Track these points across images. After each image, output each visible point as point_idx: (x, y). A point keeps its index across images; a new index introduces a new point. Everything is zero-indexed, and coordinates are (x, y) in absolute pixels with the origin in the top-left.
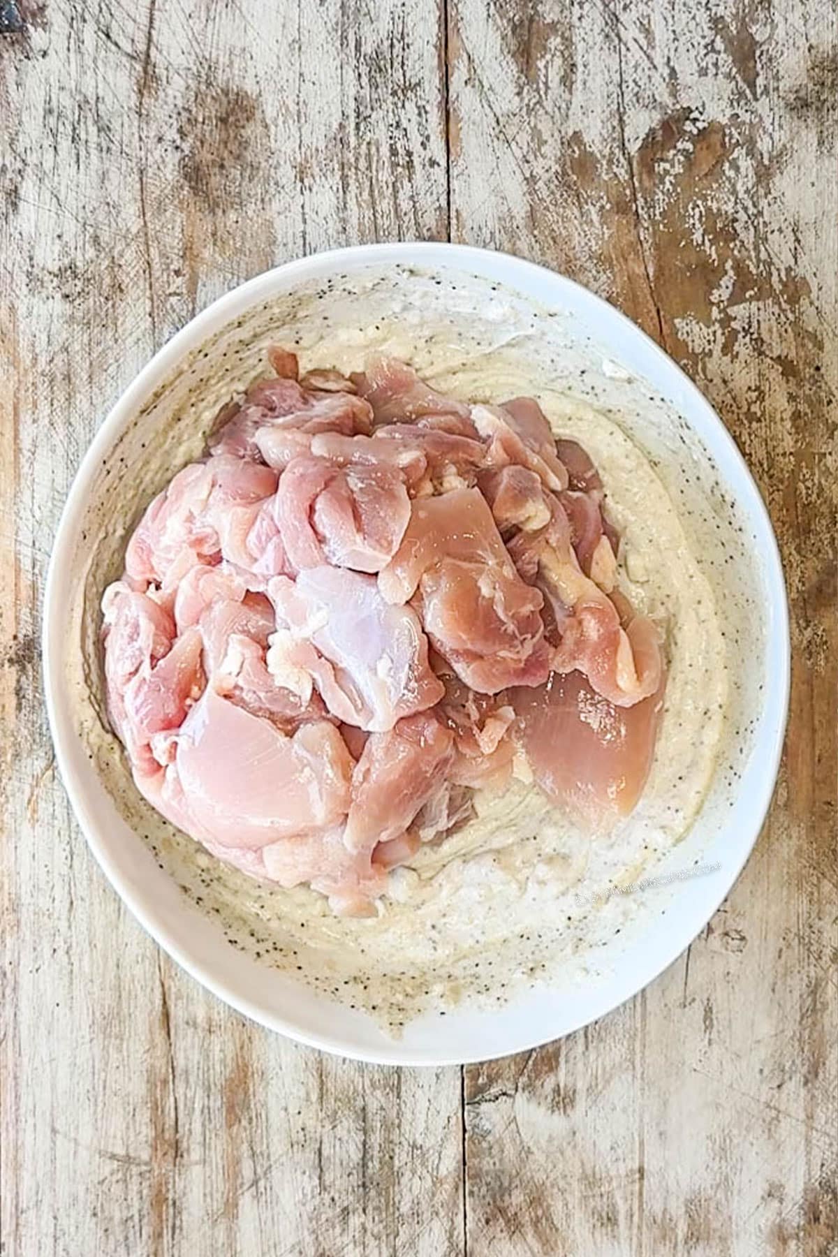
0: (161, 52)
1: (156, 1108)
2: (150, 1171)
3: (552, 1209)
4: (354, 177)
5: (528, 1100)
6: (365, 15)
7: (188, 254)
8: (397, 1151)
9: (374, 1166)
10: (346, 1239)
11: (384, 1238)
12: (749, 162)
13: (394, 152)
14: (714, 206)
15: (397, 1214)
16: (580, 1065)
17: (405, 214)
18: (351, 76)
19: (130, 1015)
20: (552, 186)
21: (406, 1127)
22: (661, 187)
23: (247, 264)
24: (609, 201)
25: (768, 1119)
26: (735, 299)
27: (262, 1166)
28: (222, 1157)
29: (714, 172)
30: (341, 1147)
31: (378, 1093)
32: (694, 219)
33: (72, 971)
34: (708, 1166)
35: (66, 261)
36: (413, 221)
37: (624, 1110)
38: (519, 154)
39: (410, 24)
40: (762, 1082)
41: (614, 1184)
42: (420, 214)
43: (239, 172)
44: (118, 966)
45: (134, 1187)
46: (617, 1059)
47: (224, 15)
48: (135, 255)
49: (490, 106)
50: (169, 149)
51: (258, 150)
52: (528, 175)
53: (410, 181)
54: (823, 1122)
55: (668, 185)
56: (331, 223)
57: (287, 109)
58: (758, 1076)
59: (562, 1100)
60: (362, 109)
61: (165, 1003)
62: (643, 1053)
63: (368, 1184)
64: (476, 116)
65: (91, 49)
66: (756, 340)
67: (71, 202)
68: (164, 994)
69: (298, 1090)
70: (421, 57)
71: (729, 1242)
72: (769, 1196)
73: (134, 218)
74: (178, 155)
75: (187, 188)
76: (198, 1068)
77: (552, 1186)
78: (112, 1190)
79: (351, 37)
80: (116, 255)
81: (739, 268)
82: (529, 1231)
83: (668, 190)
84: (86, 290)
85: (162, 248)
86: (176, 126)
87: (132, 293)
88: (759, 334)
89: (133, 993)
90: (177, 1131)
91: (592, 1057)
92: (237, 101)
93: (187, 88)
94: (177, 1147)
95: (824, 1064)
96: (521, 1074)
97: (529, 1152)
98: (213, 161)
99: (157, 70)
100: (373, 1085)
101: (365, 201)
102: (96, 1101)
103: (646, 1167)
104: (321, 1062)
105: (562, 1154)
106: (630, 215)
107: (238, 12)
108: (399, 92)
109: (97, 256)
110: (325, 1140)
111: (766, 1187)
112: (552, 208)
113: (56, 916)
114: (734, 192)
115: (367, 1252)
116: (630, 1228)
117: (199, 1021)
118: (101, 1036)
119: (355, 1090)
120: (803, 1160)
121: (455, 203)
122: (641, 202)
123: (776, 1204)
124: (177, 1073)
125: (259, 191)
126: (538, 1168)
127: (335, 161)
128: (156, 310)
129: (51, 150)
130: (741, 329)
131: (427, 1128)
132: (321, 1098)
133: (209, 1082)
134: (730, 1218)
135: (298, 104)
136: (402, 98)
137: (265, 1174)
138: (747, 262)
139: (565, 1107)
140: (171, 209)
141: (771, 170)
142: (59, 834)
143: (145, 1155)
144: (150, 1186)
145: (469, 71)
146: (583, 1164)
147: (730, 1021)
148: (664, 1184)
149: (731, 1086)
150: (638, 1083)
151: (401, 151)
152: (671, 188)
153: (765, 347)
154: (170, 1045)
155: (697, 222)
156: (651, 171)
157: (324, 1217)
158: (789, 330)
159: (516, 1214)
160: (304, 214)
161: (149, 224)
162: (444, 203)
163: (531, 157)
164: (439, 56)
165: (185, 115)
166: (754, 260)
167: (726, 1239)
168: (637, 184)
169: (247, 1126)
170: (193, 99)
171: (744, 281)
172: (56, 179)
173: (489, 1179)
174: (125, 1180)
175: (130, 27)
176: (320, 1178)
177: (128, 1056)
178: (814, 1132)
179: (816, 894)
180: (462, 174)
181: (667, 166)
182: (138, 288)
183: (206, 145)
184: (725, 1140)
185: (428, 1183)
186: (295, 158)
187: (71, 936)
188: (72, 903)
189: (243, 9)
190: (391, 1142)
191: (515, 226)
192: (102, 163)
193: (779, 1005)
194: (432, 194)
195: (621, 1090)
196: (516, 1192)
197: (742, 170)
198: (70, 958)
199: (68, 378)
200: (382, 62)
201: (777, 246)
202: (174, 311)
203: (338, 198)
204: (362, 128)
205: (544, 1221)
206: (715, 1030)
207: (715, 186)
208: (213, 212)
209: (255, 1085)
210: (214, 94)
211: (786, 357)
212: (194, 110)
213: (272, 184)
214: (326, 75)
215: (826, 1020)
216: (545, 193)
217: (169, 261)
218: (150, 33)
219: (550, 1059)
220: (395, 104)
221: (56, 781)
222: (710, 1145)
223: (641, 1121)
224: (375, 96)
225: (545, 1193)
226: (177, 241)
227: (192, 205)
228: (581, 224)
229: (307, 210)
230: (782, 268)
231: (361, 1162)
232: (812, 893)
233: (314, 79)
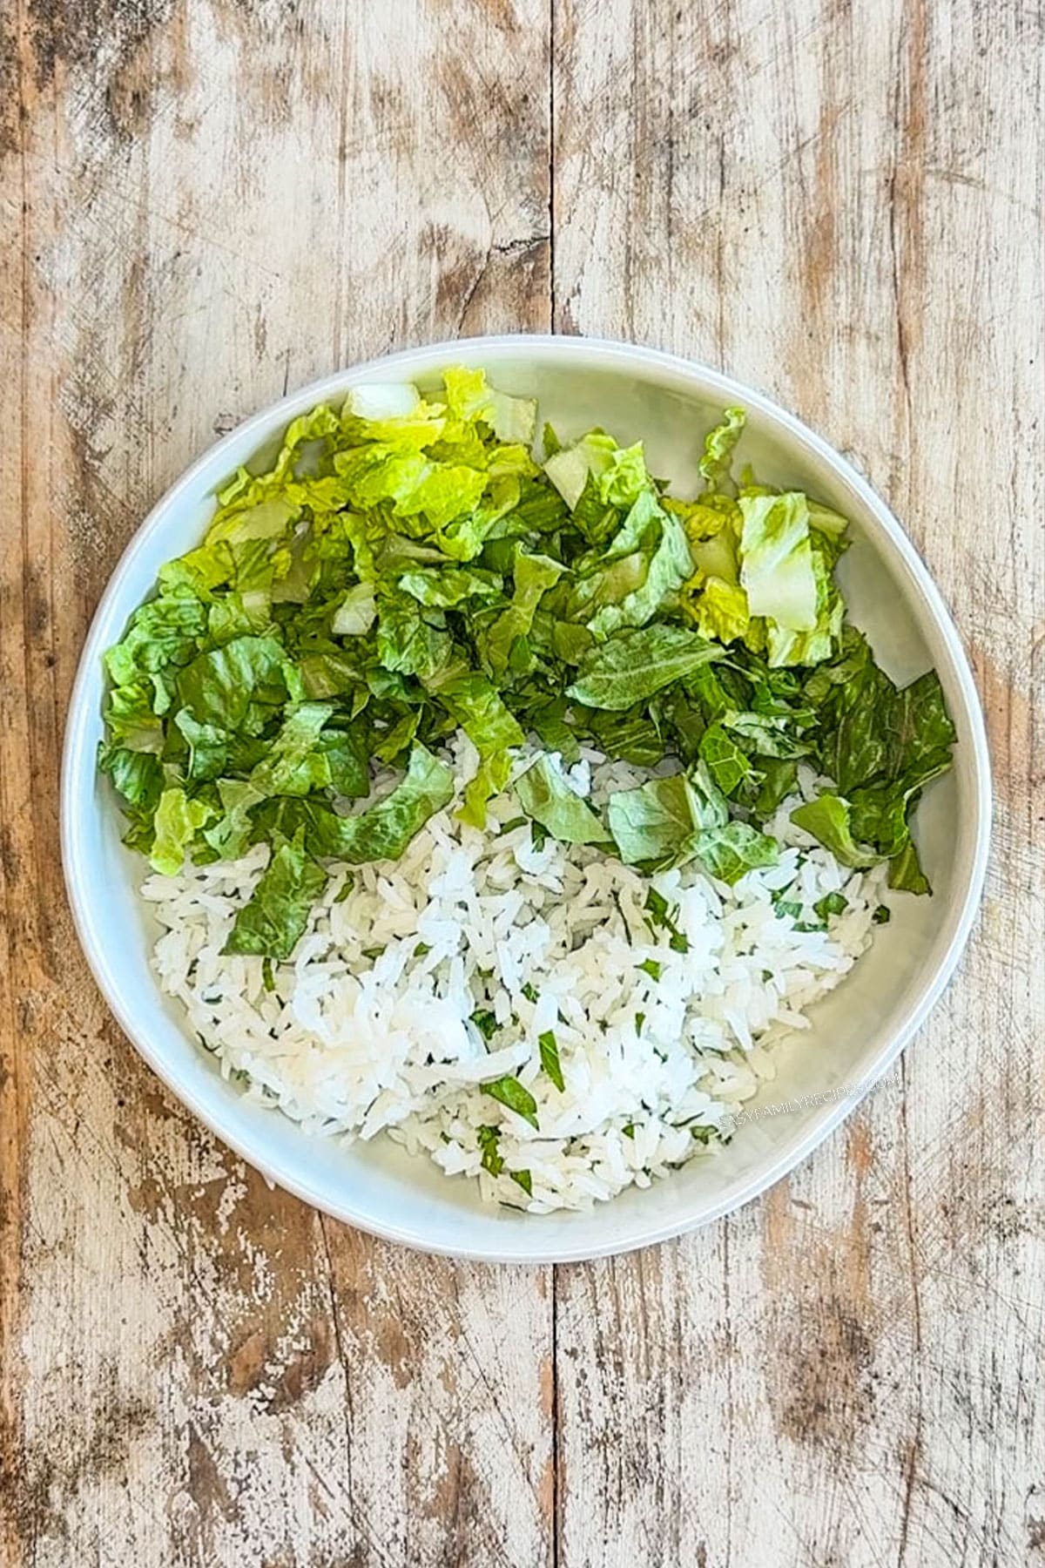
0: (894, 1490)
1: (916, 237)
2: (925, 163)
3: (449, 112)
4: (667, 1339)
5: (475, 242)
6: (652, 1530)
7: (865, 1250)
8: (631, 184)
9: (659, 166)
10: (694, 80)
11: (648, 81)
12: (199, 1349)
13: (619, 1366)
14: (240, 1298)
15: (632, 110)
16: (413, 284)
17: (606, 1294)
18: (669, 1459)
20: (432, 1324)
21: (620, 212)
22: (303, 1322)
23: (795, 1238)
24: (366, 1307)
25: (192, 215)
26: (218, 1187)
27: (792, 169)
28: (839, 178)
29: (241, 1338)
30: (697, 188)
31: (653, 253)
32: (265, 1286)
33: (1015, 401)
34: (264, 161)
35: (1009, 1244)
36: (597, 1285)
37: (361, 228)
38: (471, 1363)
39: (598, 1519)
40: (200, 260)
41: (374, 141)
42: (589, 1294)
43: (803, 1346)
44: (959, 407)
45: (944, 145)
46: (368, 289)
47: (819, 1532)
48: (928, 1250)
49: (505, 1420)
50: (885, 1375)
51: (780, 1371)
52: (461, 1338)
53: (601, 1333)
54: (127, 214)
55: (295, 1323)
56: (695, 1284)
57: (745, 1422)
58: (203, 267)
59: (434, 241)
60: (656, 1420)
61: (904, 363)
62: (339, 297)
63: (666, 145)
64: (522, 1408)
65: (977, 1494)
66: (193, 1139)
67: (1002, 1312)
68: (905, 374)
69: (747, 257)
70: (586, 1479)
71: (240, 71)
72: (192, 126)
73: (928, 1294)
74: (874, 1368)
75: (865, 1328)
76: (865, 285)
77: (448, 140)
78: (969, 143)
79: (668, 1504)
80: (950, 1251)
81: (212, 1224)
82: (476, 87)
83: (295, 1317)
84: (986, 1210)
85: (896, 1259)
86: (877, 1402)
87: (932, 1205)
88: (189, 1146)
89: (941, 375)
90: (892, 211)
91: (398, 293)
92: (805, 1431)
93: (863, 1447)
94: (892, 192)
95: (125, 281)
96: (482, 273)
97: (475, 181)
98: (833, 1358)
99: (899, 1468)
100: (658, 261)
101: (654, 1309)
102: (988, 247)
103: (337, 162)
104: (720, 290)
105: (436, 178)
106: (340, 1289)
107: (802, 1536)
108: (612, 1439)
109: (972, 1249)
110: (716, 198)
111: (195, 135)
112: (433, 1298)
113: (1032, 468)
114: (217, 1314)
115: (668, 65)
116: (357, 88)
117: (864, 342)
118: (980, 324)
119: (680, 255)
120: (152, 165)
121: (548, 1307)
122: (327, 1304)
123: (184, 116)
124: (892, 278)
125: (779, 1323)
126: (464, 163)
127: (689, 1358)
129: (1024, 1374)
130: (212, 1152)
134: (239, 100)
135: (732, 1426)
136: (609, 1431)
137: (788, 159)
138: (202, 1231)
139: (432, 234)
140: (884, 1304)
141: (173, 1338)
142: (1026, 564)
143: (930, 182)
144: (925, 146)
145: (529, 1462)
146: (412, 166)
147: (235, 333)
148: (316, 141)
149: (235, 255)
151: (610, 1368)
152: (292, 1320)
153: (183, 1130)
154: (898, 313)
155: (261, 1278)
156: (316, 1340)
157: (720, 106)
158: (154, 1151)
159: (492, 107)
160: (727, 1296)
161: (910, 1286)
162: (561, 1306)
163: (459, 1358)
164: (564, 1480)
165: (867, 1416)
166: (194, 1233)
167: (244, 75)
168: (332, 1325)
169: (809, 217)
170: (856, 1435)
171: (206, 1208)
172: (1020, 1342)
173: (523, 149)
174: (954, 153)
175: (930, 1520)
176: (723, 152)
177: (948, 300)
178: (137, 199)
179: (132, 482)
180: (538, 1340)
181: (296, 1346)
182: (924, 1212)
183: (842, 1379)
184: (244, 192)
185: (594, 145)
186: (736, 1361)
187: (1015, 442)
188: (1013, 483)
189: (795, 1539)
190: (638, 195)
191: (477, 1277)
192: (965, 1360)
193: (176, 350)
194: (575, 1318)
195: (366, 254)
196: (491, 133)
197: (207, 1340)
198: (1016, 417)
199: (1010, 1106)
200: (632, 1474)
201: (167, 1248)
202: (882, 1183)
203: (686, 1314)
204: (656, 1396)
205: (459, 99)
207: (240, 1321)
208: (835, 1300)
209: (797, 262)
210: (831, 1440)
211: (158, 1118)
212: (855, 1421)
213: (764, 1332)
214: (699, 1460)
215: (122, 331)
216: (441, 1317)
217: (888, 1242)
218: (907, 1513)
219: (449, 290)
220: (616, 1424)
221: (1030, 628)
222: (261, 186)
223: (341, 216)
224: (641, 1434)
225: (456, 131)
227: (859, 1310)
228: (399, 1278)
230: (161, 1223)
231: (674, 170)
232: (136, 483)
233: (713, 1456)
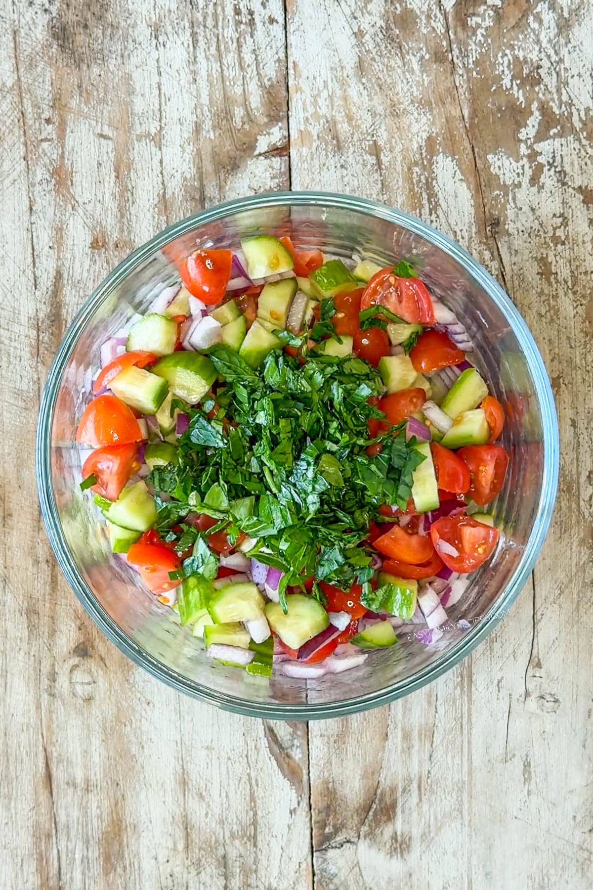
19: (17, 778)
128: (30, 155)
131: (280, 873)
132: (187, 847)
133: (87, 835)
150: (467, 828)
206: (532, 781)
226: (47, 93)
229: (162, 64)
